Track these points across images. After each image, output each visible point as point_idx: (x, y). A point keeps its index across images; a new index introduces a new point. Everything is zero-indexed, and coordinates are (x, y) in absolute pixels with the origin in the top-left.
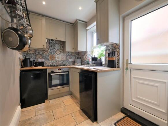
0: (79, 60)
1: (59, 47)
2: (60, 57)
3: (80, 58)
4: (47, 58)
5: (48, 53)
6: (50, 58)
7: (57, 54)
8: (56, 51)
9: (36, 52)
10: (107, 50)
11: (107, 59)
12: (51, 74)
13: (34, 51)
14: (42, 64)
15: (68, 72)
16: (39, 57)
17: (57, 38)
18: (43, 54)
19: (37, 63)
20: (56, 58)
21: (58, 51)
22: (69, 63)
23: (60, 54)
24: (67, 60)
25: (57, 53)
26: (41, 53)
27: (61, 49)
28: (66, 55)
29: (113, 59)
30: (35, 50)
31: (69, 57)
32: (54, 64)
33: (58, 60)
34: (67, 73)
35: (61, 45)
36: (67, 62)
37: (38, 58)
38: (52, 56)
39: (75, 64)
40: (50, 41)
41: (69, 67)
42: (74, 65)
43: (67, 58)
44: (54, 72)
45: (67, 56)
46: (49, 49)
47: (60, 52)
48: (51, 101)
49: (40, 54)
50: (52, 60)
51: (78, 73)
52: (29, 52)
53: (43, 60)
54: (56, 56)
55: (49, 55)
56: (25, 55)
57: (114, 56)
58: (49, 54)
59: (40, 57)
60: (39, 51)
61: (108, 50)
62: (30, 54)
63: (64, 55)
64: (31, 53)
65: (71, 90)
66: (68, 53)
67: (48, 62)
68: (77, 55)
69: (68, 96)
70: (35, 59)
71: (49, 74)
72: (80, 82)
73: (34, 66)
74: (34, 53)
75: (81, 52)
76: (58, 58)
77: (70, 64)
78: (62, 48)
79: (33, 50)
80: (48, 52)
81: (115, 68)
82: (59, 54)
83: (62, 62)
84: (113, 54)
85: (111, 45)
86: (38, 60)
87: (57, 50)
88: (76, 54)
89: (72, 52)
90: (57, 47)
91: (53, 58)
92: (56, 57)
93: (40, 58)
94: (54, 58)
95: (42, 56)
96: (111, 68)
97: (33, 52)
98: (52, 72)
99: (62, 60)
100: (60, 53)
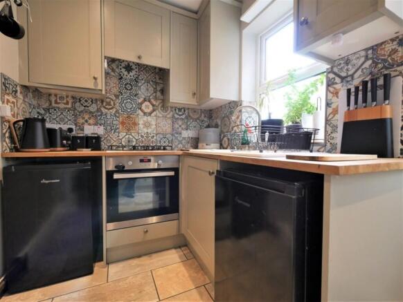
0: (212, 133)
1: (151, 89)
2: (154, 123)
3: (216, 126)
4: (112, 125)
5: (115, 110)
6: (123, 123)
7: (145, 114)
8: (141, 104)
9: (78, 104)
10: (338, 80)
11: (340, 120)
12: (116, 176)
13: (70, 101)
14: (93, 142)
15: (176, 170)
16: (86, 121)
17: (139, 57)
18: (98, 110)
19: (80, 138)
20: (141, 126)
21: (147, 103)
22: (180, 142)
23: (155, 113)
24: (175, 132)
25: (142, 111)
26: (93, 108)
27: (156, 98)
28: (173, 116)
29: (382, 111)
30: (73, 97)
31: (180, 123)
32: (134, 144)
33: (145, 130)
34: (172, 173)
35: (156, 83)
36: (176, 138)
37: (83, 124)
38: (129, 117)
39: (200, 145)
40: (123, 70)
41: (181, 152)
42: (196, 147)
43: (177, 126)
44: (126, 169)
45: (174, 120)
46: (117, 97)
47: (153, 105)
48: (113, 269)
49: (91, 112)
50: (129, 130)
51: (211, 174)
52: (54, 105)
53: (100, 131)
54: (142, 120)
55: (116, 114)
56: (43, 112)
57: (386, 97)
58: (117, 111)
59: (91, 121)
60: (86, 101)
61: (343, 78)
62: (59, 108)
63: (165, 117)
64: (62, 106)
65: (183, 232)
66: (180, 110)
67: (114, 136)
68: (206, 119)
69: (174, 251)
70: (74, 127)
71: (110, 174)
72: (218, 204)
73: (63, 146)
74: (70, 106)
75: (221, 107)
76: (147, 125)
77: (184, 146)
78: (159, 94)
79: (67, 97)
80: (114, 104)
81: (392, 156)
82: (150, 114)
83: (159, 139)
84: (380, 93)
85: (363, 53)
86: (83, 130)
87: (145, 100)
88: (203, 115)
89: (192, 109)
90: (144, 90)
91: (130, 124)
92: (141, 122)
93: (90, 124)
94: (135, 124)
95: (97, 118)
96: (375, 156)
97: (67, 103)
98: (121, 169)
99: (160, 130)
100: (154, 110)
